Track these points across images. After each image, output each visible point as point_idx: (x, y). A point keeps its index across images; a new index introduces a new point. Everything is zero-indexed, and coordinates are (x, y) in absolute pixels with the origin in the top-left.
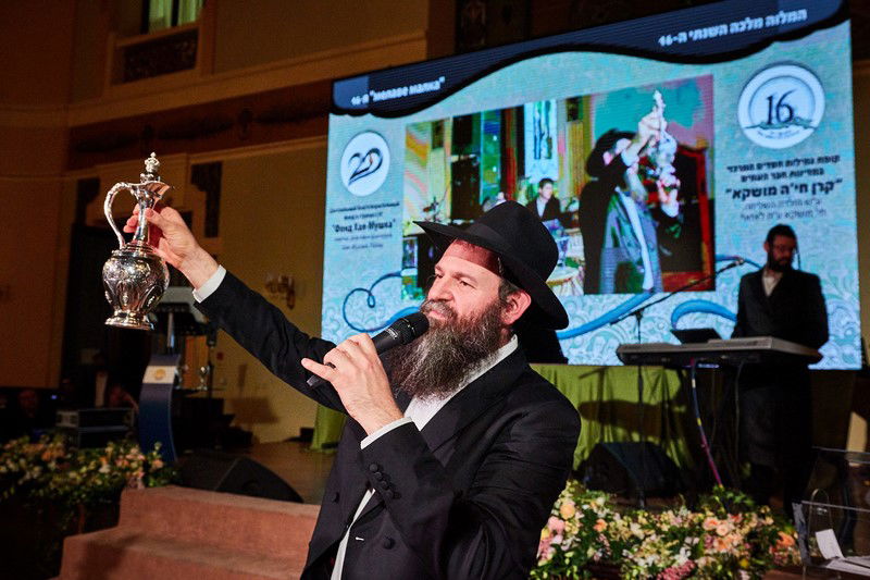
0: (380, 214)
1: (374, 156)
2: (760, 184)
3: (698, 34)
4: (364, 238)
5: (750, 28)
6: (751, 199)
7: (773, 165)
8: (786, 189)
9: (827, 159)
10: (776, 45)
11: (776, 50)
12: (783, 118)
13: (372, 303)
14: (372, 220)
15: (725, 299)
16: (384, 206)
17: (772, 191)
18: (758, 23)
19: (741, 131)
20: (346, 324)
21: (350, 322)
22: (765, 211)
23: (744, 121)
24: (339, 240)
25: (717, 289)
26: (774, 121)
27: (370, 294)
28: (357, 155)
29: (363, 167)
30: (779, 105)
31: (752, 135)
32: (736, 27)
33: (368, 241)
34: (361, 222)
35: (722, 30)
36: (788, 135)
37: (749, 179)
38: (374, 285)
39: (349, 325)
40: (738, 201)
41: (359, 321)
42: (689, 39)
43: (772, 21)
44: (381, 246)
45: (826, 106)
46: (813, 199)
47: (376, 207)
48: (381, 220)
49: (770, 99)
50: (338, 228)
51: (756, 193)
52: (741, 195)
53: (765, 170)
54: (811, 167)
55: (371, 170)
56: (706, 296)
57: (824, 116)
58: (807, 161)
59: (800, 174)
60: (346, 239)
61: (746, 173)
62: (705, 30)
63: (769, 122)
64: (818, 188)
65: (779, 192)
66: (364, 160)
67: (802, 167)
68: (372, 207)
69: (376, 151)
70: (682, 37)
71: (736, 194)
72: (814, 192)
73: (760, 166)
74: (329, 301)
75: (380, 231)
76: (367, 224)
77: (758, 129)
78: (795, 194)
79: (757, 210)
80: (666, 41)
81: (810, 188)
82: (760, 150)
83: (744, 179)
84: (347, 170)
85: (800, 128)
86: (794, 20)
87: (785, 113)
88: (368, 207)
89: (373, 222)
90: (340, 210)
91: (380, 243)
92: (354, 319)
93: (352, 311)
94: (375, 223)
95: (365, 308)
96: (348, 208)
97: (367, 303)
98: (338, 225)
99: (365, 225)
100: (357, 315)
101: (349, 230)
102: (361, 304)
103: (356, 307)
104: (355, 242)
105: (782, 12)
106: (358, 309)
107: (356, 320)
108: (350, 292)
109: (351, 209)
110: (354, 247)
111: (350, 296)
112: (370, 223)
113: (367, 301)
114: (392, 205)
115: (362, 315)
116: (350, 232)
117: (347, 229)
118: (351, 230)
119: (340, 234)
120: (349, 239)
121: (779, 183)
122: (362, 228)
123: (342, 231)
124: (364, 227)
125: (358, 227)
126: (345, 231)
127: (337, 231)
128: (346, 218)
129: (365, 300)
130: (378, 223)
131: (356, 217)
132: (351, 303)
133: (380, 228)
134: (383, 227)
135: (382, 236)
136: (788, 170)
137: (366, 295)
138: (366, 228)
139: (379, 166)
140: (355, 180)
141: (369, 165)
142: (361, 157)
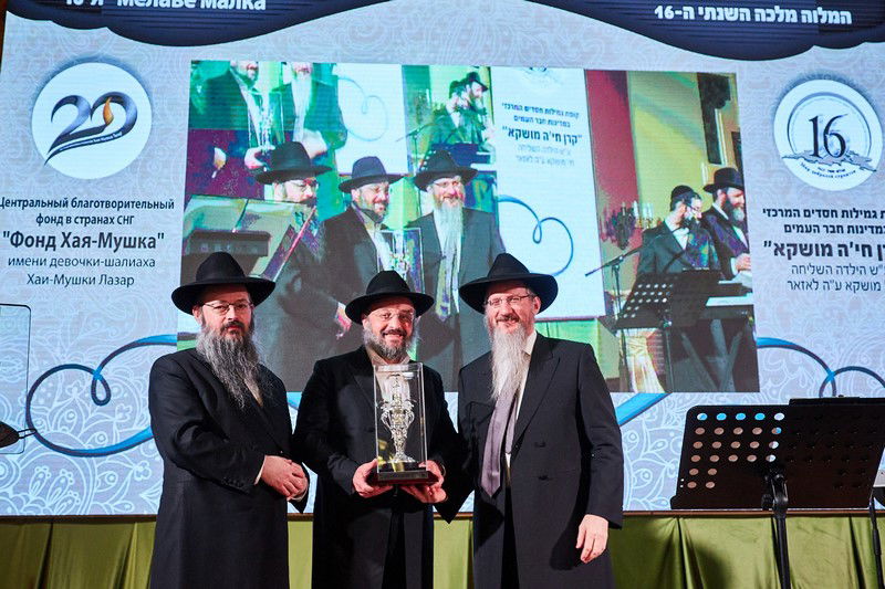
0: (129, 220)
1: (115, 108)
2: (811, 239)
3: (709, 13)
4: (87, 262)
5: (780, 21)
6: (799, 259)
7: (825, 213)
8: (843, 247)
10: (816, 51)
11: (817, 56)
12: (832, 151)
13: (101, 396)
14: (106, 229)
16: (138, 204)
17: (826, 250)
18: (790, 16)
19: (780, 160)
21: (44, 433)
22: (817, 277)
23: (784, 149)
24: (22, 262)
25: (761, 389)
26: (822, 153)
27: (96, 375)
28: (74, 100)
29: (88, 124)
30: (827, 132)
31: (794, 167)
32: (761, 14)
33: (96, 272)
34: (79, 230)
35: (744, 14)
36: (843, 174)
37: (794, 231)
38: (108, 359)
39: (43, 441)
40: (781, 259)
41: (68, 433)
42: (699, 17)
43: (809, 16)
44: (128, 282)
46: (881, 266)
47: (119, 205)
48: (118, 231)
50: (18, 239)
51: (806, 250)
52: (785, 251)
53: (814, 220)
54: (874, 222)
55: (107, 131)
58: (867, 214)
59: (862, 229)
60: (41, 263)
61: (789, 221)
62: (720, 10)
63: (816, 154)
65: (835, 251)
66: (91, 111)
67: (862, 221)
68: (108, 204)
70: (688, 12)
71: (779, 249)
72: (880, 259)
73: (808, 214)
75: (124, 253)
76: (96, 237)
77: (802, 160)
78: (855, 258)
79: (807, 277)
80: (665, 13)
81: (875, 251)
82: (805, 189)
83: (788, 229)
85: (857, 168)
86: (837, 21)
87: (835, 144)
88: (98, 204)
89: (110, 234)
90: (24, 203)
91: (127, 277)
92: (56, 428)
93: (50, 411)
94: (113, 236)
95: (83, 405)
96: (46, 201)
97: (88, 395)
98: (18, 233)
99: (89, 238)
100: (63, 419)
101: (47, 246)
102: (75, 395)
103: (60, 403)
104: (60, 271)
105: (820, 9)
106: (68, 408)
107: (60, 430)
108: (43, 372)
109: (54, 204)
110: (59, 279)
111: (45, 381)
112: (102, 234)
113: (90, 390)
114: (155, 205)
115: (75, 420)
116: (50, 249)
117: (43, 241)
118: (54, 246)
119: (23, 252)
120: (48, 263)
121: (836, 240)
122: (82, 243)
123: (29, 246)
124: (87, 241)
125: (71, 240)
126: (37, 246)
127: (16, 245)
128: (40, 220)
129: (84, 388)
130: (123, 236)
131: (69, 220)
132: (49, 395)
133: (125, 246)
134: (134, 246)
135: (131, 263)
136: (846, 222)
137: (89, 378)
138: (92, 244)
139: (125, 130)
140: (64, 149)
141: (103, 123)
142: (84, 106)
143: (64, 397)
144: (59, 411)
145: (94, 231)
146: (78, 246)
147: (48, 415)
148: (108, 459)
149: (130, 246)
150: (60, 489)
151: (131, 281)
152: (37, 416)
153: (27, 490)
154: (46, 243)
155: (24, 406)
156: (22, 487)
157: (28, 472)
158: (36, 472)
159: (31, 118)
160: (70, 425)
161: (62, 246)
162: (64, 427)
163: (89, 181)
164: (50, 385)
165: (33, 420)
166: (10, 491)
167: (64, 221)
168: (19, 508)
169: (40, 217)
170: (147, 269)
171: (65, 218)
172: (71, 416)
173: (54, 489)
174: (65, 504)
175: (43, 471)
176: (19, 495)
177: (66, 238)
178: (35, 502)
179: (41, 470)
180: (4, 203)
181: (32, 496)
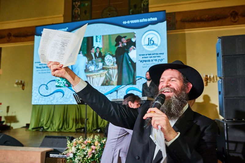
2: (146, 59)
3: (132, 22)
5: (144, 21)
6: (144, 63)
7: (149, 55)
8: (152, 60)
9: (161, 54)
10: (150, 26)
13: (47, 88)
15: (138, 87)
17: (149, 61)
18: (146, 20)
19: (142, 46)
20: (39, 94)
22: (148, 66)
23: (143, 44)
24: (38, 71)
25: (137, 84)
26: (150, 44)
27: (46, 85)
30: (151, 40)
31: (145, 47)
33: (46, 71)
36: (153, 47)
38: (48, 83)
39: (41, 94)
40: (141, 63)
41: (43, 93)
42: (130, 23)
43: (149, 20)
45: (161, 41)
49: (149, 39)
50: (37, 68)
51: (145, 61)
53: (148, 56)
54: (158, 55)
56: (134, 86)
57: (161, 43)
58: (157, 54)
59: (155, 57)
60: (40, 70)
61: (143, 56)
62: (134, 21)
63: (148, 44)
64: (159, 60)
65: (151, 61)
67: (156, 55)
70: (128, 22)
71: (141, 61)
72: (158, 61)
73: (146, 55)
74: (34, 88)
79: (146, 65)
80: (125, 23)
82: (146, 51)
83: (143, 58)
85: (155, 46)
86: (154, 20)
87: (152, 42)
90: (38, 62)
95: (45, 90)
104: (42, 71)
105: (151, 18)
108: (41, 85)
110: (42, 73)
121: (151, 59)
124: (45, 67)
128: (39, 65)
132: (41, 88)
136: (153, 56)
137: (45, 86)
143: (43, 89)
148: (48, 97)
152: (40, 91)
154: (40, 68)
155: (38, 90)
156: (38, 101)
157: (39, 99)
161: (42, 68)
174: (43, 103)
175: (41, 98)
180: (36, 63)
181: (40, 102)
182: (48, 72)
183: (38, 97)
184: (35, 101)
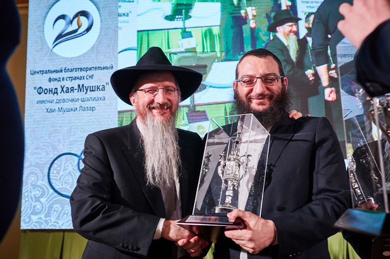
0: (91, 77)
1: (83, 19)
4: (73, 100)
14: (81, 82)
16: (96, 68)
20: (51, 191)
21: (56, 188)
24: (43, 102)
27: (80, 158)
28: (63, 17)
29: (70, 29)
33: (77, 105)
34: (68, 84)
39: (56, 191)
41: (68, 187)
44: (92, 109)
47: (87, 69)
48: (87, 83)
50: (40, 91)
55: (80, 31)
60: (51, 102)
66: (71, 22)
68: (81, 70)
69: (84, 14)
74: (31, 165)
75: (90, 94)
76: (76, 87)
84: (51, 32)
88: (77, 69)
89: (83, 85)
90: (42, 72)
91: (92, 106)
92: (62, 185)
93: (59, 176)
94: (84, 86)
95: (74, 173)
96: (52, 70)
97: (76, 168)
98: (40, 88)
99: (73, 87)
100: (65, 181)
101: (54, 93)
102: (70, 168)
103: (64, 172)
104: (60, 105)
106: (67, 175)
107: (64, 186)
108: (55, 157)
109: (56, 71)
110: (60, 110)
111: (56, 162)
112: (79, 85)
113: (77, 166)
114: (104, 68)
115: (71, 181)
116: (56, 94)
117: (52, 91)
118: (57, 93)
119: (43, 97)
120: (55, 101)
122: (70, 90)
123: (46, 94)
124: (72, 89)
125: (65, 89)
126: (49, 93)
127: (40, 93)
128: (50, 80)
129: (74, 164)
130: (89, 85)
131: (63, 79)
132: (58, 168)
133: (90, 91)
134: (95, 91)
135: (94, 99)
137: (76, 159)
138: (75, 91)
139: (88, 29)
140: (60, 43)
141: (77, 27)
142: (68, 19)
143: (65, 169)
144: (63, 177)
145: (75, 84)
146: (68, 92)
147: (58, 178)
149: (93, 91)
150: (65, 216)
151: (94, 108)
152: (54, 179)
153: (50, 217)
154: (53, 92)
155: (47, 174)
156: (48, 215)
157: (51, 207)
158: (54, 207)
159: (43, 28)
160: (68, 184)
161: (61, 93)
162: (66, 185)
163: (72, 58)
164: (59, 163)
165: (52, 181)
166: (43, 216)
167: (61, 80)
168: (47, 225)
169: (50, 79)
170: (102, 101)
171: (61, 78)
172: (69, 179)
173: (62, 216)
174: (68, 223)
176: (47, 219)
177: (63, 88)
178: (54, 222)
179: (56, 206)
180: (34, 73)
181: (53, 219)
182: (84, 109)
183: (43, 200)
184: (34, 218)
